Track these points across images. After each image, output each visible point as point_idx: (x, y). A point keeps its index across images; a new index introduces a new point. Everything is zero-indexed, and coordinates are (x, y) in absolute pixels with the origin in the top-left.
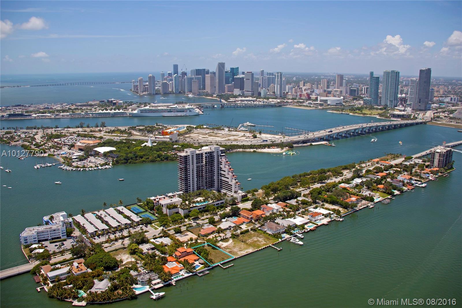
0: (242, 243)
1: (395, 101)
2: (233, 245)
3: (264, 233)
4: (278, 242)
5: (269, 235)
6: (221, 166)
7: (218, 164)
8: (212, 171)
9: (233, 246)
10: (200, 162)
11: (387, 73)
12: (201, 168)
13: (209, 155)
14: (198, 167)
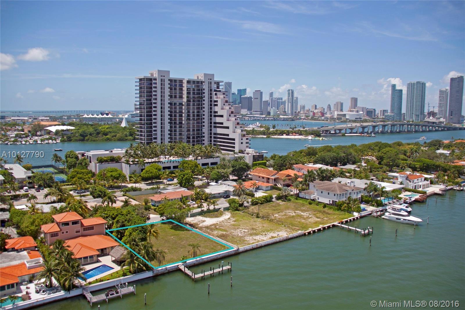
0: (256, 219)
1: (422, 116)
2: (233, 223)
3: (310, 204)
4: (354, 219)
5: (325, 206)
6: (216, 109)
7: (211, 105)
8: (199, 117)
9: (234, 225)
10: (178, 96)
11: (411, 85)
12: (178, 107)
13: (194, 86)
14: (173, 104)
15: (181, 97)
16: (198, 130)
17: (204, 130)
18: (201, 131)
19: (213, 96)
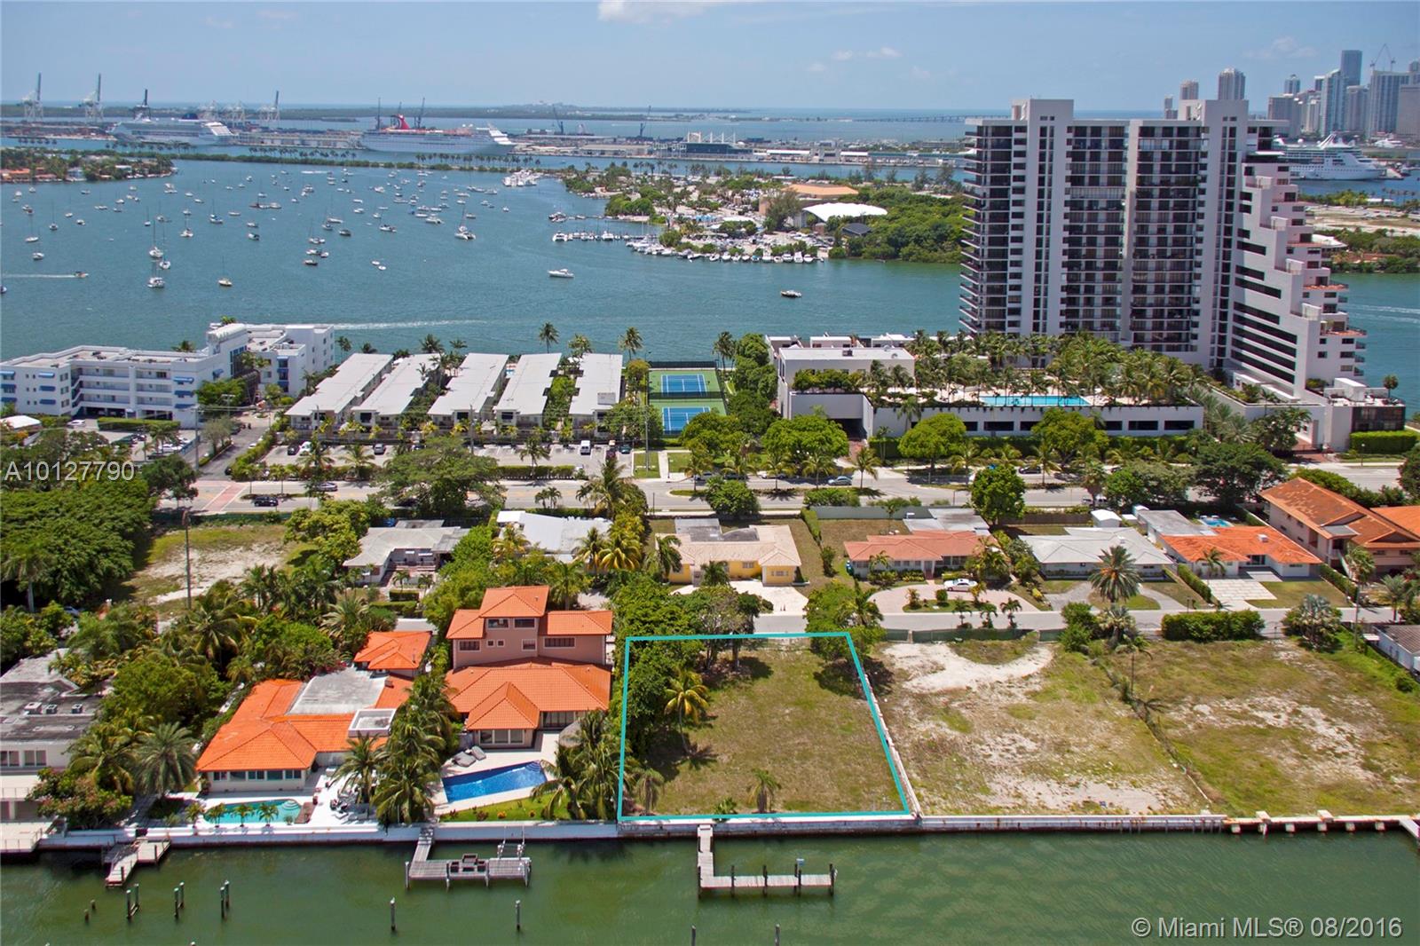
0: (1113, 705)
2: (1021, 701)
7: (1229, 206)
9: (1013, 711)
12: (1102, 215)
13: (1166, 143)
14: (1086, 205)
15: (1117, 182)
16: (1177, 289)
17: (1197, 292)
18: (1190, 292)
19: (1237, 176)
